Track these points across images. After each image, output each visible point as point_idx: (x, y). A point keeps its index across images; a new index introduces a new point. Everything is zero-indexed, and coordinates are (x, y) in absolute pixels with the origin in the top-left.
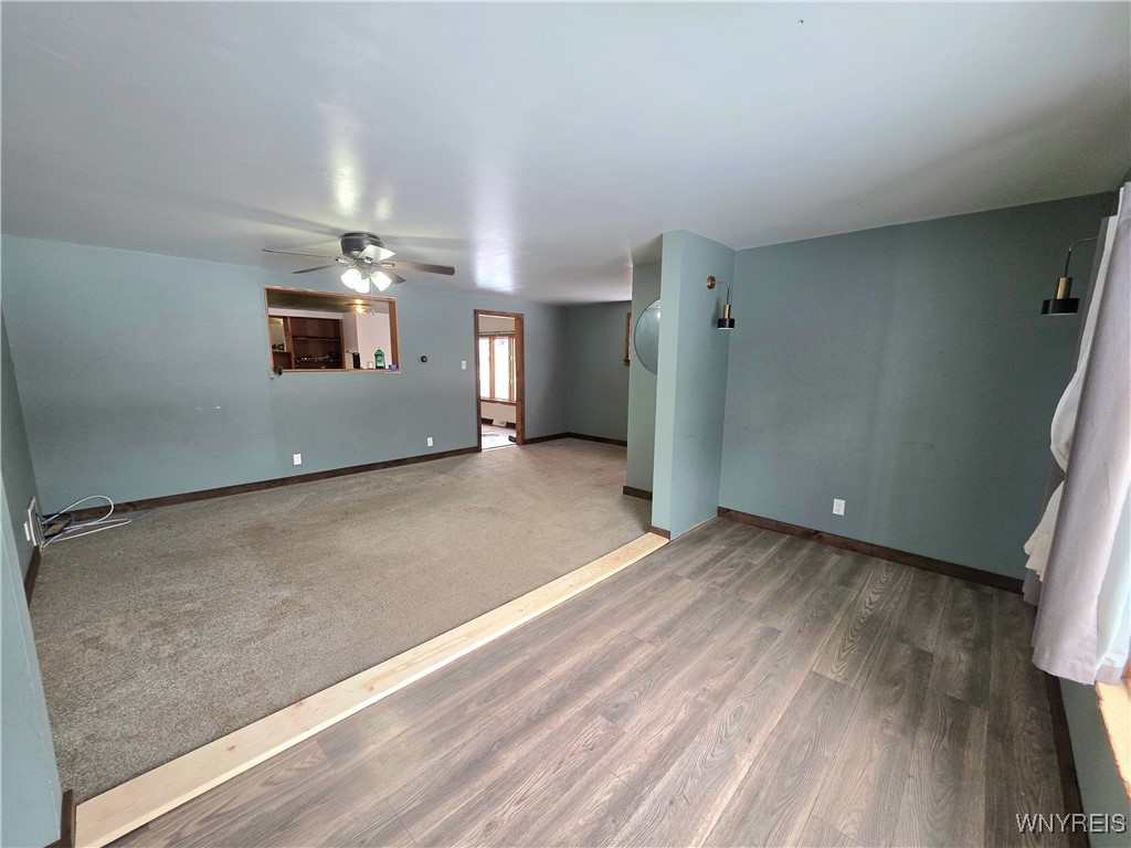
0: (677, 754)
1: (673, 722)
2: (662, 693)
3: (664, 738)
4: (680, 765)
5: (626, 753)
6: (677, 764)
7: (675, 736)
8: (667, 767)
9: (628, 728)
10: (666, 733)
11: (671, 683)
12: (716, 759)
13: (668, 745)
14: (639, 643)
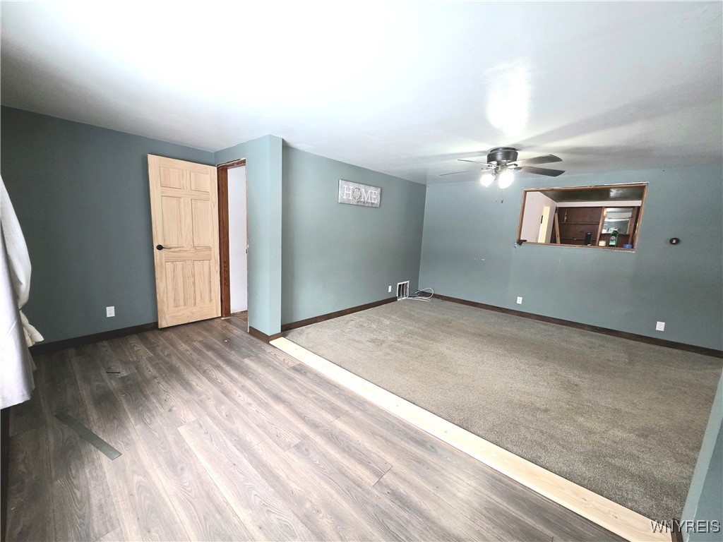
0: (263, 475)
1: (289, 479)
2: (318, 479)
3: (276, 471)
4: (256, 475)
5: (271, 450)
6: (256, 473)
7: (277, 478)
8: (256, 467)
9: (289, 454)
10: (280, 473)
11: (327, 487)
12: (252, 497)
13: (271, 471)
14: (379, 475)
